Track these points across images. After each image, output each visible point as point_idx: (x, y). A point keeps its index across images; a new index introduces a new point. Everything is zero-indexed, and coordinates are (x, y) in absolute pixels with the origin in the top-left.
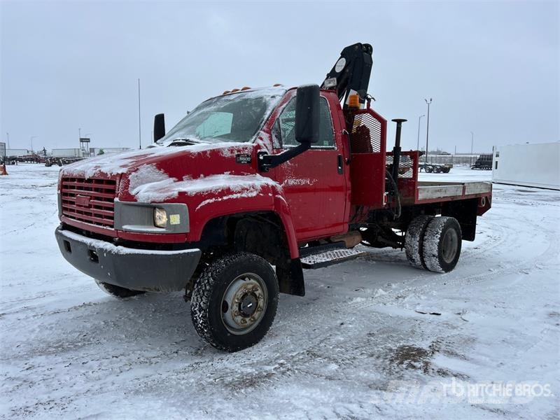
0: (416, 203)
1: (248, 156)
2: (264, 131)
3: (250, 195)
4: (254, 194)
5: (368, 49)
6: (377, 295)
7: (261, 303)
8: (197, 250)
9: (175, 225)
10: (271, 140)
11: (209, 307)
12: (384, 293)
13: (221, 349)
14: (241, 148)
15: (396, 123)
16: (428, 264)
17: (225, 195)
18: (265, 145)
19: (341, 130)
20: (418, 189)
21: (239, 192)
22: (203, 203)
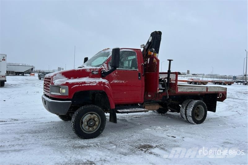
0: (176, 93)
1: (97, 72)
2: (105, 63)
3: (93, 85)
4: (95, 84)
5: (160, 33)
6: (157, 129)
7: (97, 123)
8: (71, 101)
9: (64, 93)
10: (108, 66)
11: (75, 122)
12: (160, 128)
13: (80, 137)
14: (94, 69)
15: (169, 61)
16: (188, 119)
17: (83, 84)
18: (105, 68)
19: (141, 63)
20: (178, 88)
21: (89, 83)
22: (74, 86)
